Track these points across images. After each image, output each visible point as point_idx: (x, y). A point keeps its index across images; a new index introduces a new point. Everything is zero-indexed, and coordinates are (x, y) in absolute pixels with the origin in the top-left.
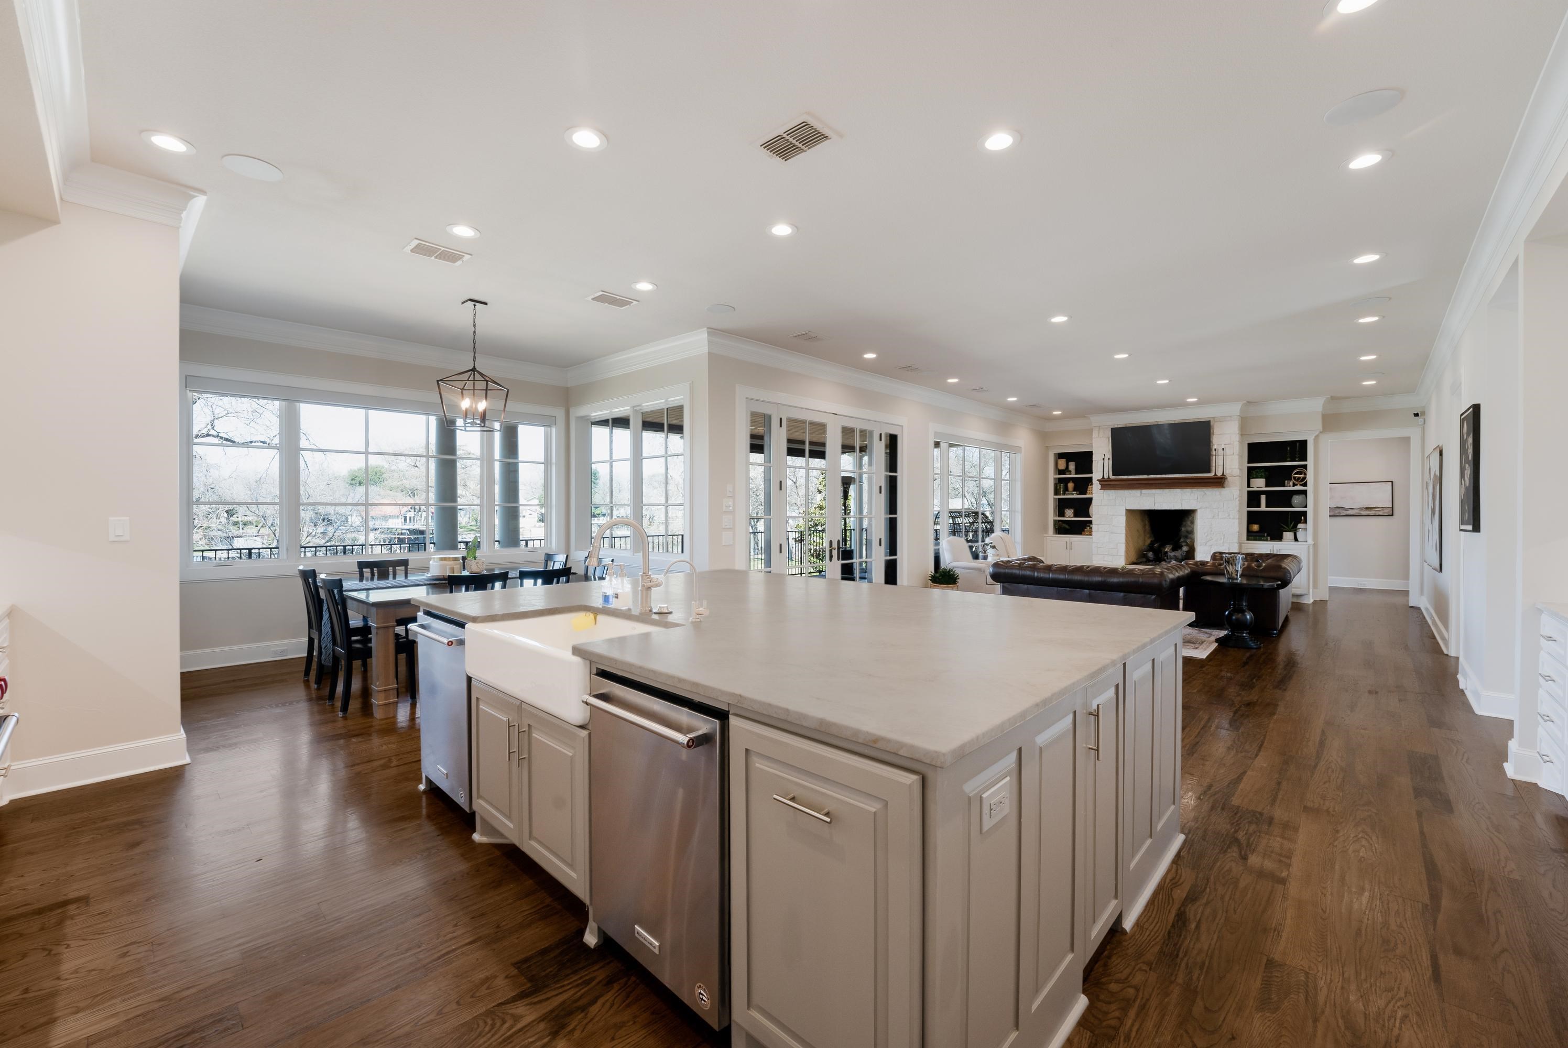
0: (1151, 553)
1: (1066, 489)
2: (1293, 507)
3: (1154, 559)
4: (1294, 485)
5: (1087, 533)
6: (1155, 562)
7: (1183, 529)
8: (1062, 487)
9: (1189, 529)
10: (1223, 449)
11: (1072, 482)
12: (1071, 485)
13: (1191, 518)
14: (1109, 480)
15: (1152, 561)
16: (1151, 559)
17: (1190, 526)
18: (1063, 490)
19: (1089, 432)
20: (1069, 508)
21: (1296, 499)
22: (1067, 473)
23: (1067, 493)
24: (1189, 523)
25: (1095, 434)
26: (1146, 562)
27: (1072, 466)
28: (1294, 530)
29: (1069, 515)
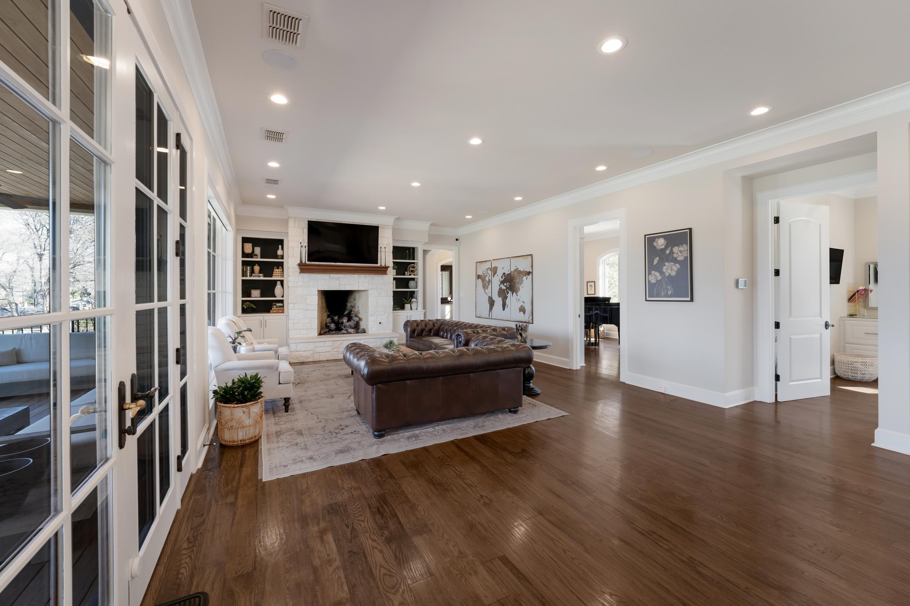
0: (333, 324)
1: (252, 272)
2: (409, 288)
3: (335, 329)
4: (410, 275)
5: (274, 311)
6: (336, 331)
7: (349, 305)
8: (249, 269)
9: (352, 304)
10: (385, 248)
11: (258, 265)
12: (257, 268)
13: (353, 296)
14: (305, 265)
15: (333, 330)
16: (333, 329)
17: (353, 302)
18: (250, 273)
19: (285, 222)
20: (256, 288)
21: (412, 283)
22: (254, 257)
23: (253, 275)
24: (352, 300)
25: (291, 224)
26: (329, 331)
27: (258, 250)
28: (410, 302)
29: (256, 295)
